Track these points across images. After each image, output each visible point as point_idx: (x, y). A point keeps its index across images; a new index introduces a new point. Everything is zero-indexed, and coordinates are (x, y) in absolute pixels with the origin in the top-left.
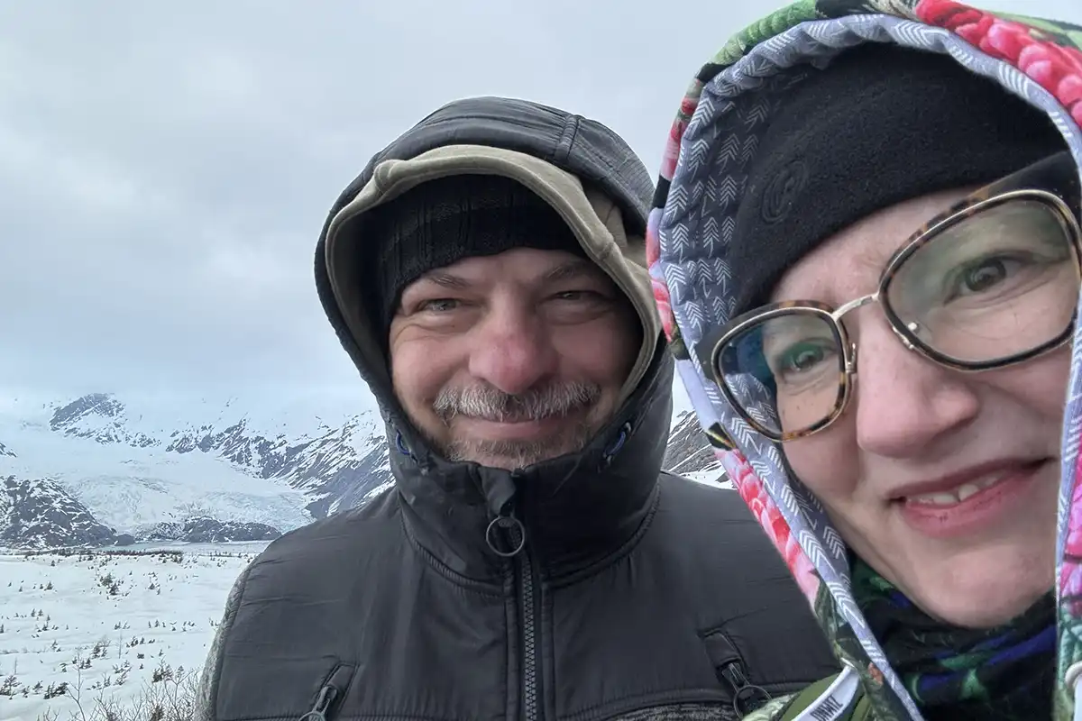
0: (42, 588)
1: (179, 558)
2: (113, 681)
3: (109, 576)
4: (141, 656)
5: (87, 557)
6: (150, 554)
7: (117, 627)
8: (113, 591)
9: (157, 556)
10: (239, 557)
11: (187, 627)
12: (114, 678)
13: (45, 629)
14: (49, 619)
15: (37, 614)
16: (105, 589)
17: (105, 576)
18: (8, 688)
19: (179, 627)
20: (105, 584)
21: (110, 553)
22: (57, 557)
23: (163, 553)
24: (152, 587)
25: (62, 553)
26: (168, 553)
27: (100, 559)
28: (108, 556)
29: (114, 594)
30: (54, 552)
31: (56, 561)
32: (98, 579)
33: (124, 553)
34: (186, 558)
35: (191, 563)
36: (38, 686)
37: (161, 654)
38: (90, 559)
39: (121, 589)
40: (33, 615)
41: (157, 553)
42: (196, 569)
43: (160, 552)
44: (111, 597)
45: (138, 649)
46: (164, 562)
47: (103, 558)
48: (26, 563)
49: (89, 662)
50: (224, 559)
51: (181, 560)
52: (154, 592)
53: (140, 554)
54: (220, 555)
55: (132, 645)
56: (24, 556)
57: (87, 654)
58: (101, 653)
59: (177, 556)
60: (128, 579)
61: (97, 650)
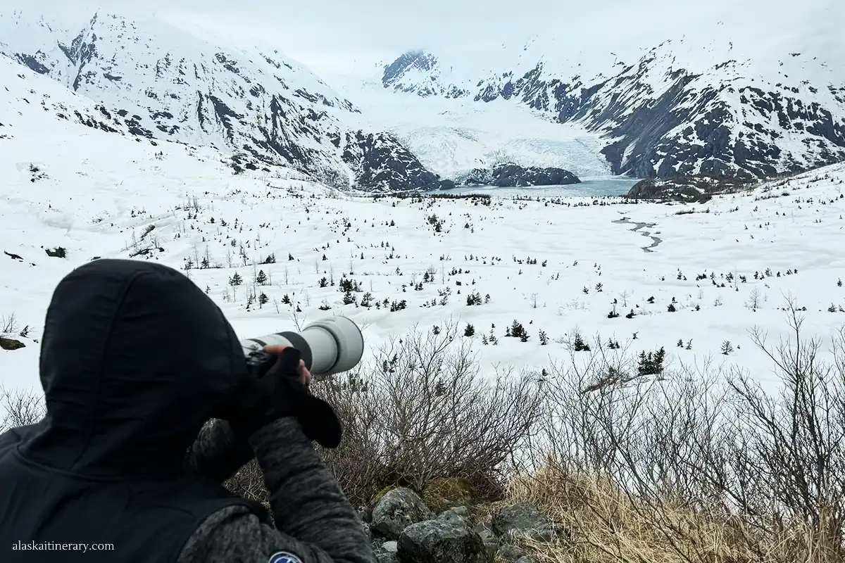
0: (387, 224)
1: (487, 201)
2: (438, 302)
3: (434, 216)
4: (459, 284)
5: (417, 199)
6: (464, 197)
7: (441, 259)
8: (438, 229)
9: (470, 199)
10: (538, 201)
11: (495, 261)
12: (439, 299)
13: (391, 257)
14: (393, 250)
15: (385, 245)
16: (432, 227)
17: (431, 216)
18: (366, 301)
19: (489, 261)
20: (431, 223)
21: (435, 196)
22: (396, 199)
23: (475, 196)
24: (467, 226)
25: (400, 196)
26: (479, 196)
27: (427, 201)
28: (433, 199)
29: (439, 231)
30: (394, 195)
31: (396, 203)
32: (427, 219)
33: (445, 196)
34: (493, 201)
35: (498, 206)
36: (386, 302)
37: (473, 283)
38: (420, 201)
39: (444, 227)
40: (382, 245)
41: (470, 196)
42: (502, 211)
43: (472, 196)
44: (437, 234)
45: (458, 277)
46: (476, 204)
47: (429, 200)
48: (376, 204)
49: (421, 285)
50: (525, 202)
51: (489, 203)
52: (469, 230)
53: (457, 197)
54: (521, 199)
55: (453, 274)
56: (373, 198)
57: (420, 279)
58: (429, 279)
59: (486, 200)
60: (448, 218)
61: (427, 276)
